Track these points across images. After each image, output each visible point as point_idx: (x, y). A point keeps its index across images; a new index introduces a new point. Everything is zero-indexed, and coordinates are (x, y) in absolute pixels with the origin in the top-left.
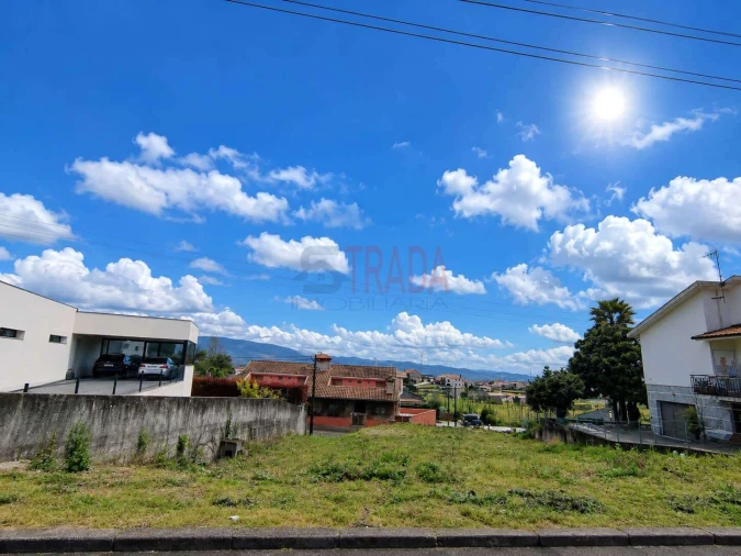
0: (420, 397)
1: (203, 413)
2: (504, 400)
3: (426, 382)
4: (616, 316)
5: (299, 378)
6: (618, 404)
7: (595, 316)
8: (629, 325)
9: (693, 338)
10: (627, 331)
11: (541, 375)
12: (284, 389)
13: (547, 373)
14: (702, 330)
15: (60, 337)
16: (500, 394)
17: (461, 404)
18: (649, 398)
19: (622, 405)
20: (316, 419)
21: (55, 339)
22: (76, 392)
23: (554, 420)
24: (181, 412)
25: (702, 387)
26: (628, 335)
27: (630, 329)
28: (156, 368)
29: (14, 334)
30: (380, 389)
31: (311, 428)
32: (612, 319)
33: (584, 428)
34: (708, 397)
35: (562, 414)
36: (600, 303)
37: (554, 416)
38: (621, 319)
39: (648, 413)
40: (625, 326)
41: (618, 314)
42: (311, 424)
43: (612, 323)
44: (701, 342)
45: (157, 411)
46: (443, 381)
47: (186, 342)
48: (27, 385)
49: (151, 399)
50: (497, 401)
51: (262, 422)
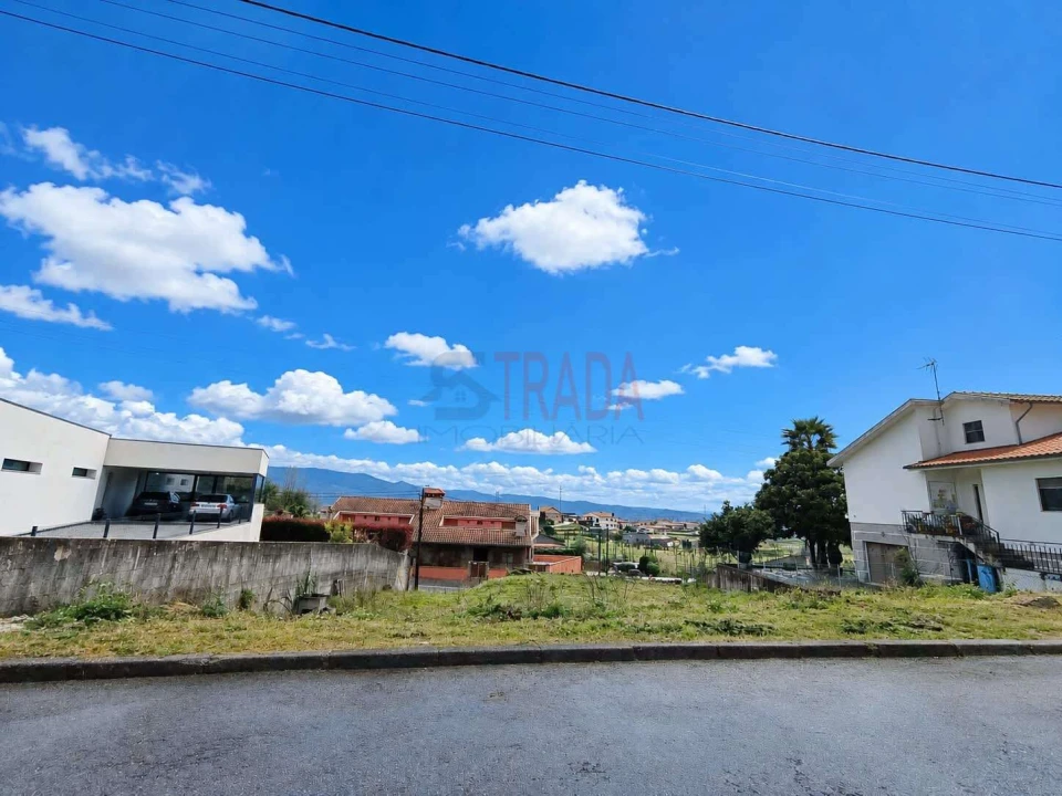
0: (561, 542)
1: (275, 562)
2: (669, 544)
3: (567, 523)
4: (815, 439)
5: (401, 518)
6: (816, 546)
7: (788, 439)
8: (831, 451)
9: (905, 468)
10: (828, 459)
11: (719, 511)
12: (381, 531)
13: (727, 509)
14: (917, 458)
15: (85, 471)
16: (664, 537)
17: (614, 550)
18: (853, 539)
19: (822, 548)
20: (422, 570)
21: (81, 472)
22: (105, 536)
23: (735, 566)
24: (245, 561)
25: (915, 525)
26: (828, 463)
27: (832, 456)
28: (213, 507)
29: (26, 467)
30: (508, 532)
31: (416, 580)
32: (810, 442)
33: (772, 574)
34: (923, 536)
35: (745, 559)
36: (795, 423)
37: (735, 561)
38: (821, 442)
39: (851, 556)
40: (825, 451)
41: (817, 437)
42: (416, 576)
43: (810, 447)
44: (916, 472)
45: (213, 560)
46: (590, 521)
47: (256, 475)
48: (35, 528)
49: (205, 545)
50: (662, 545)
51: (350, 573)
